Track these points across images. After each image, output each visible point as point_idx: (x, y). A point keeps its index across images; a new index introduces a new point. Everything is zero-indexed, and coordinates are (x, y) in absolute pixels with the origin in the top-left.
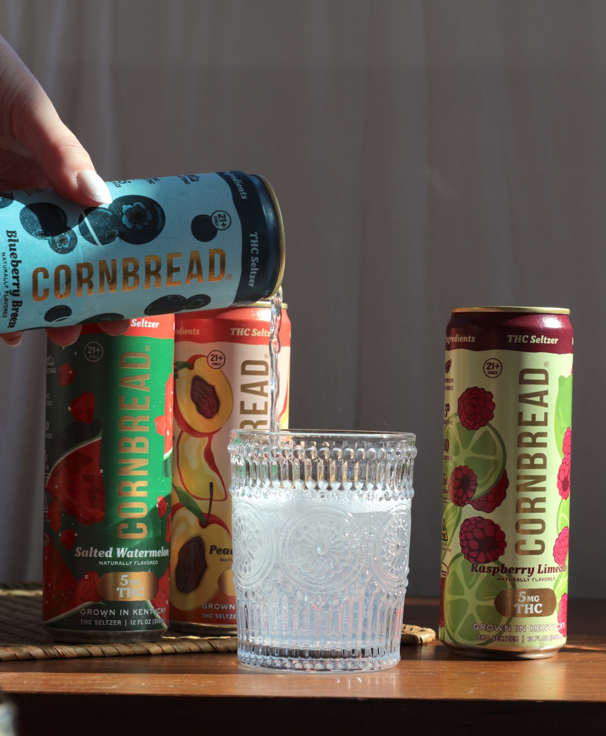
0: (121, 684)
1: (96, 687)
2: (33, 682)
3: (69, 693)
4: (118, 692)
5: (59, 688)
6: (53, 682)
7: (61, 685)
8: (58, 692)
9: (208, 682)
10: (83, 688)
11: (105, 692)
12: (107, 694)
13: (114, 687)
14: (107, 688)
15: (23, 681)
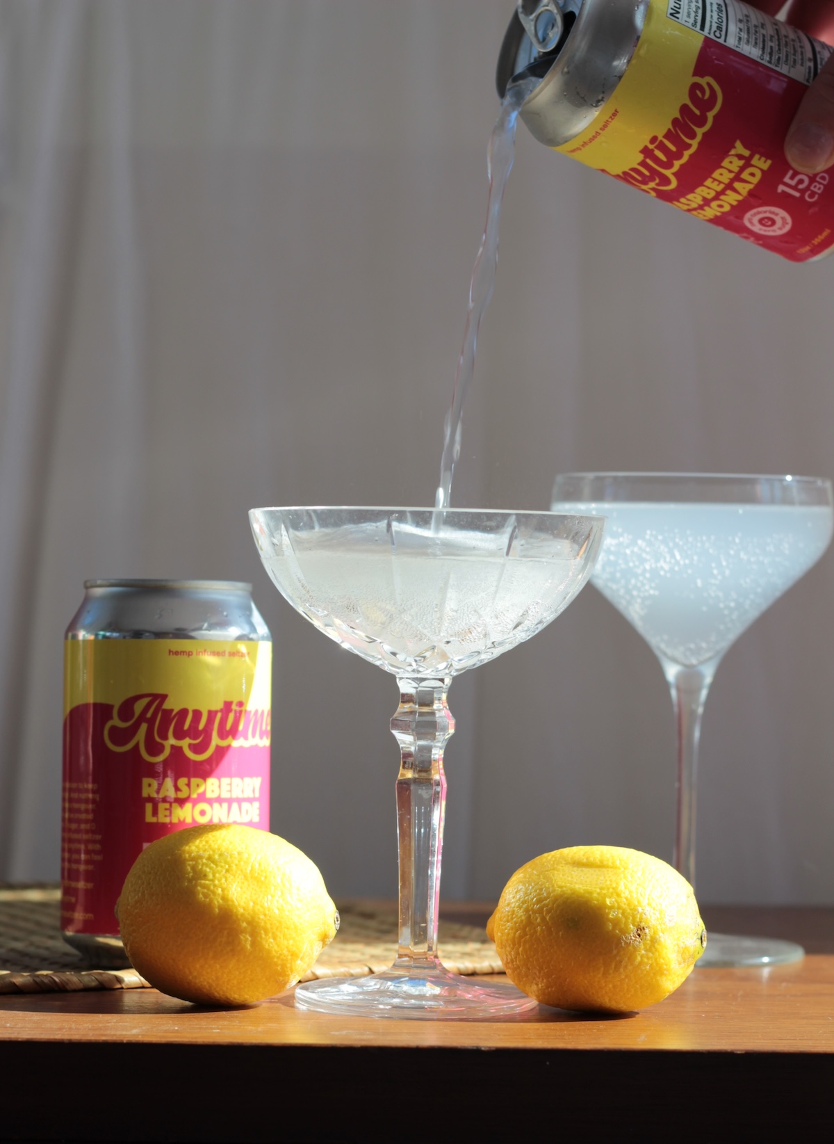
0: (144, 1028)
1: (108, 1032)
2: (20, 1025)
3: (70, 1040)
4: (141, 1039)
5: (57, 1033)
6: (48, 1025)
7: (60, 1029)
8: (56, 1039)
9: (269, 1024)
10: (91, 1033)
11: (121, 1039)
12: (125, 1041)
13: (135, 1031)
14: (124, 1033)
15: (6, 1023)
